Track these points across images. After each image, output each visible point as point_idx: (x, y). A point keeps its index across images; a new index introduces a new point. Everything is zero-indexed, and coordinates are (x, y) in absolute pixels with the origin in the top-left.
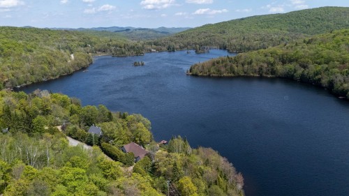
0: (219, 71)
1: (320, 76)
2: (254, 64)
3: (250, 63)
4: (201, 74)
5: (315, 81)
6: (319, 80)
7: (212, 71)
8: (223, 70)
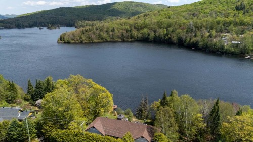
0: (89, 38)
1: (169, 36)
2: (116, 31)
3: (113, 31)
4: (73, 42)
5: (166, 40)
6: (170, 38)
7: (83, 39)
8: (93, 36)
